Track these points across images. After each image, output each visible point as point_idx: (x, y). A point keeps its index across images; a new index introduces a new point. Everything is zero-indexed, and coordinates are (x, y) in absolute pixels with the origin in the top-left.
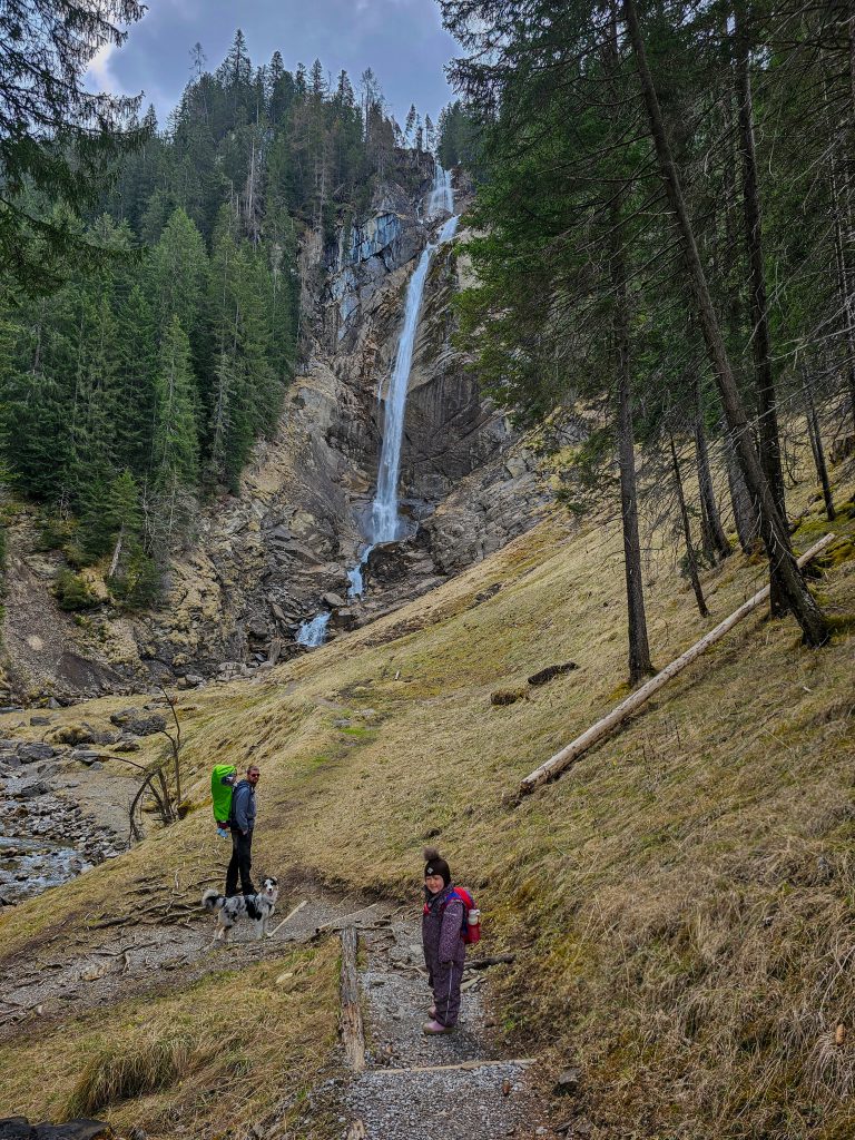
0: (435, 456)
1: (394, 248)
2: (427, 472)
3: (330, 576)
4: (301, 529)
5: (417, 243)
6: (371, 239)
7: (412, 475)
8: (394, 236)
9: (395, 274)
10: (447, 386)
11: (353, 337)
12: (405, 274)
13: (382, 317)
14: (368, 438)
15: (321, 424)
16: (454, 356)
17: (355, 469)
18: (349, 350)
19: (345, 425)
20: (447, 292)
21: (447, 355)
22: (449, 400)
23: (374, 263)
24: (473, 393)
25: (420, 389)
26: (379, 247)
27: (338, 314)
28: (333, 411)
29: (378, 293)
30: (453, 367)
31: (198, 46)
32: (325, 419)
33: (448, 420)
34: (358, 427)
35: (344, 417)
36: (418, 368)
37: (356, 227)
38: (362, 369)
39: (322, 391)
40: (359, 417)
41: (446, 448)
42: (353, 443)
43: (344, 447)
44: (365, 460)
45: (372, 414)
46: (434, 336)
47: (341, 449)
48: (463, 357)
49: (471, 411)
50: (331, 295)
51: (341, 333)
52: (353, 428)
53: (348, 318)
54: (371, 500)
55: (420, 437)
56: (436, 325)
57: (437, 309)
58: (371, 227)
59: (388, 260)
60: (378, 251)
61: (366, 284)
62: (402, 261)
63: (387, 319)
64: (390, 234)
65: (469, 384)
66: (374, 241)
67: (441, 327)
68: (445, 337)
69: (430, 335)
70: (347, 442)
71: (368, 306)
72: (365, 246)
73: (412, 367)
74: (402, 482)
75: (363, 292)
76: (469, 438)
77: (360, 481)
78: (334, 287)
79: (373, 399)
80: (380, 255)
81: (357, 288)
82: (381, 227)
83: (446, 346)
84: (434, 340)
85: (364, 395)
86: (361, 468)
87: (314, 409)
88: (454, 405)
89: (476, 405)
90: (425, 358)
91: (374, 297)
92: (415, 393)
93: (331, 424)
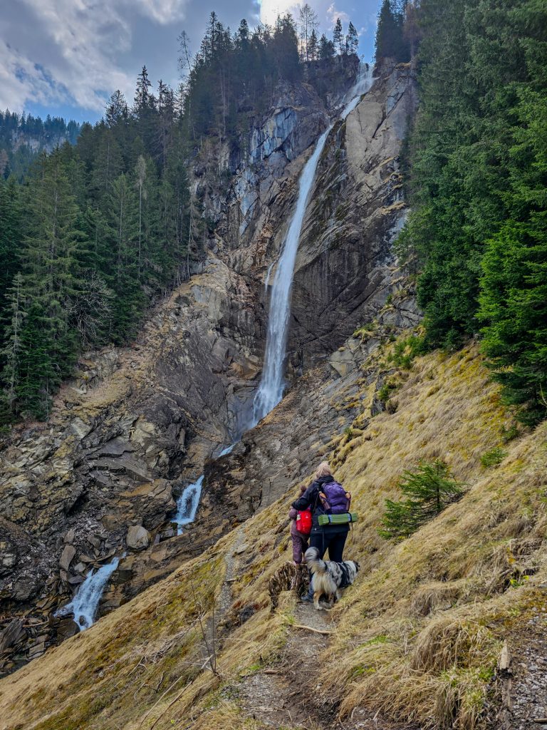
0: (323, 334)
1: (292, 140)
2: (315, 352)
3: (150, 499)
4: (140, 440)
5: (314, 130)
6: (271, 136)
7: (300, 357)
8: (292, 128)
9: (294, 163)
10: (333, 262)
11: (251, 229)
12: (303, 160)
13: (279, 205)
14: (257, 324)
15: (211, 317)
16: (339, 230)
17: (247, 355)
18: (248, 242)
19: (235, 315)
20: (334, 167)
21: (333, 228)
22: (335, 275)
23: (275, 157)
24: (360, 264)
25: (305, 269)
26: (279, 142)
27: (239, 211)
28: (223, 303)
29: (275, 183)
30: (338, 242)
31: (184, 34)
32: (215, 312)
33: (335, 296)
34: (246, 315)
35: (233, 307)
36: (304, 248)
37: (258, 129)
38: (254, 258)
39: (213, 286)
40: (248, 305)
41: (333, 326)
42: (244, 331)
43: (236, 335)
44: (256, 346)
45: (261, 301)
46: (320, 213)
47: (234, 338)
48: (348, 229)
49: (358, 283)
50: (235, 195)
51: (242, 228)
52: (242, 317)
53: (248, 211)
54: (256, 387)
55: (307, 316)
56: (323, 202)
57: (325, 187)
58: (271, 126)
59: (289, 151)
60: (278, 146)
61: (265, 179)
62: (301, 148)
63: (283, 207)
64: (288, 127)
65: (355, 257)
66: (274, 137)
67: (328, 202)
68: (331, 212)
69: (316, 214)
70: (239, 331)
71: (265, 197)
72: (266, 144)
73: (299, 249)
74: (290, 365)
75: (262, 185)
76: (356, 313)
77: (250, 366)
78: (237, 187)
79: (261, 286)
80: (281, 149)
81: (258, 184)
82: (279, 124)
83: (331, 221)
84: (321, 218)
85: (255, 283)
86: (252, 353)
87: (204, 304)
88: (341, 280)
89: (364, 277)
90: (311, 236)
91: (271, 188)
92: (301, 273)
93: (221, 316)
